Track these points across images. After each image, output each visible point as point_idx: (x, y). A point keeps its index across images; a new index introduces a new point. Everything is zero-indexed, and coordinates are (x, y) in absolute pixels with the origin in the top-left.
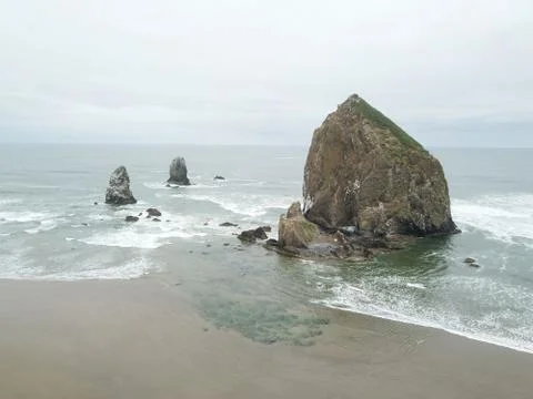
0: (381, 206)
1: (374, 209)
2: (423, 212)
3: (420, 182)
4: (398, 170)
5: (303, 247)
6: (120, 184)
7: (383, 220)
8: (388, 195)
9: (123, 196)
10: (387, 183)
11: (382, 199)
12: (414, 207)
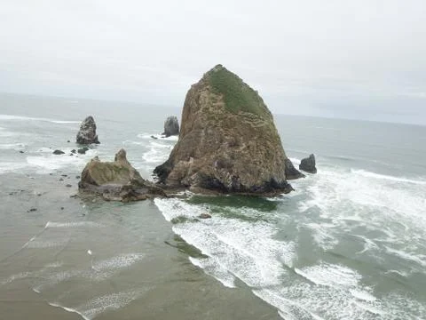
0: (192, 161)
1: (185, 163)
2: (231, 172)
3: (235, 144)
4: (210, 131)
5: (94, 183)
6: (86, 129)
7: (189, 173)
8: (198, 152)
9: (87, 138)
10: (199, 142)
11: (193, 155)
12: (221, 165)
